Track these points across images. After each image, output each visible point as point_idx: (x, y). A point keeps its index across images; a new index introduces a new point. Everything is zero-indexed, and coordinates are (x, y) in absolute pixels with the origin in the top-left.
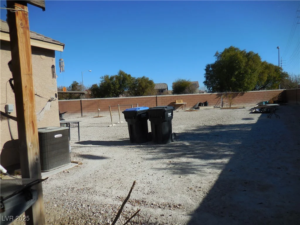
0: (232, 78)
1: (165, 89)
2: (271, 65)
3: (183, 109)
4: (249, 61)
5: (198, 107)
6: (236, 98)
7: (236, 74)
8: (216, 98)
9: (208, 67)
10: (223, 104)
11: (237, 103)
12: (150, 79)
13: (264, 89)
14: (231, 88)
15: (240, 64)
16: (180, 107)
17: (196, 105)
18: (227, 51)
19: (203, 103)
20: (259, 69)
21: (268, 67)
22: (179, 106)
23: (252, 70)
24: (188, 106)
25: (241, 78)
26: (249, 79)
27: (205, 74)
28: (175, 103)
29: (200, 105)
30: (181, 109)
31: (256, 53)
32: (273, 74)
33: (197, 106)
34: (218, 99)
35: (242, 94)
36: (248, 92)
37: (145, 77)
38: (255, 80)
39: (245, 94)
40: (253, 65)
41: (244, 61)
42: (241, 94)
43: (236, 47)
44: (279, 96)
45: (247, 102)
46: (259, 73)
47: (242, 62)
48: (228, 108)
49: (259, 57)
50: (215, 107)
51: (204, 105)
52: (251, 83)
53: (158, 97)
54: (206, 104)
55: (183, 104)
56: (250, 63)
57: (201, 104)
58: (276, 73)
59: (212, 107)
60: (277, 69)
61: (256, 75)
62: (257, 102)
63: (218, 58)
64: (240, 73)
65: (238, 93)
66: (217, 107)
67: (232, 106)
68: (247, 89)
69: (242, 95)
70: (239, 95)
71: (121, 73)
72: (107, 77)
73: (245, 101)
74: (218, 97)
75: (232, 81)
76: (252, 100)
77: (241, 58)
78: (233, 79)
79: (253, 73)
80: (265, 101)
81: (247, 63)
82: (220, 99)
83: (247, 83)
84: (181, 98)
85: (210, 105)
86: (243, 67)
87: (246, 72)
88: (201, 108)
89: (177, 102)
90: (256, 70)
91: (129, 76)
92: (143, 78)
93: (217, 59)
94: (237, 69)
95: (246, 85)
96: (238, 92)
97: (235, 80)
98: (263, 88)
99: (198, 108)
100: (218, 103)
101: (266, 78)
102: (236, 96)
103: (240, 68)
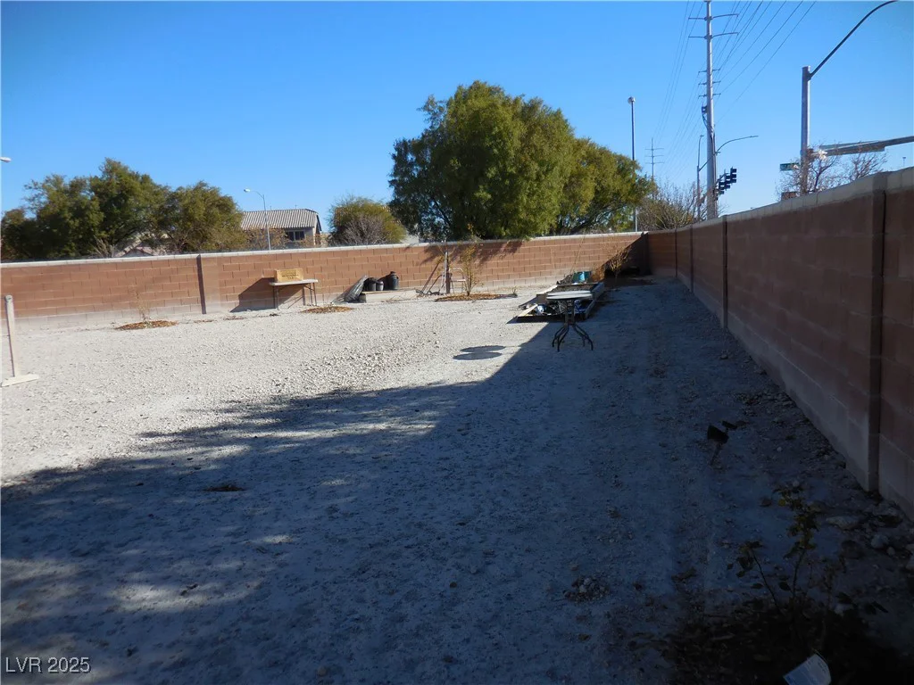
0: (478, 189)
1: (309, 229)
2: (603, 151)
3: (307, 303)
4: (531, 132)
5: (361, 294)
6: (494, 262)
7: (490, 175)
8: (426, 261)
9: (403, 148)
10: (448, 282)
11: (498, 277)
12: (223, 193)
13: (588, 231)
14: (470, 226)
15: (504, 142)
16: (298, 294)
17: (353, 287)
18: (462, 97)
19: (381, 280)
20: (566, 162)
21: (596, 157)
22: (289, 291)
23: (541, 164)
24: (322, 291)
25: (506, 190)
26: (535, 198)
27: (391, 175)
28: (274, 280)
29: (369, 285)
30: (301, 302)
31: (555, 109)
32: (614, 183)
33: (357, 291)
34: (431, 265)
35: (514, 248)
36: (532, 239)
37: (205, 185)
38: (554, 200)
39: (522, 247)
40: (546, 149)
41: (517, 133)
42: (510, 248)
43: (491, 83)
44: (624, 255)
45: (530, 275)
46: (569, 175)
47: (510, 134)
48: (460, 298)
49: (566, 120)
50: (421, 293)
51: (382, 287)
52: (540, 209)
53: (207, 259)
54: (389, 283)
55: (304, 285)
56: (535, 139)
57: (374, 282)
58: (619, 177)
59: (412, 294)
60: (625, 167)
61: (555, 181)
62: (560, 273)
63: (433, 119)
64: (503, 173)
65: (500, 245)
66: (432, 294)
67: (475, 290)
68: (528, 230)
69: (514, 251)
70: (502, 249)
71: (112, 168)
72: (58, 181)
73: (523, 272)
74: (431, 259)
75: (480, 199)
76: (545, 267)
77: (509, 122)
78: (483, 194)
79: (546, 173)
80: (587, 269)
81: (525, 140)
82: (440, 265)
83: (527, 208)
84: (300, 262)
85: (407, 287)
86: (512, 152)
87: (523, 170)
88: (370, 297)
89: (279, 277)
90: (553, 166)
91: (146, 179)
92: (197, 189)
93: (430, 124)
94: (494, 160)
95: (523, 216)
96: (499, 241)
97: (489, 196)
98: (585, 226)
99: (359, 299)
100: (434, 278)
101: (589, 194)
102: (495, 253)
103: (504, 155)
